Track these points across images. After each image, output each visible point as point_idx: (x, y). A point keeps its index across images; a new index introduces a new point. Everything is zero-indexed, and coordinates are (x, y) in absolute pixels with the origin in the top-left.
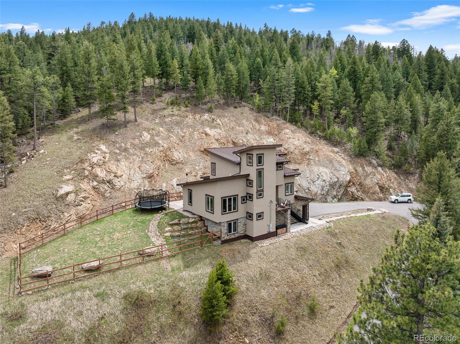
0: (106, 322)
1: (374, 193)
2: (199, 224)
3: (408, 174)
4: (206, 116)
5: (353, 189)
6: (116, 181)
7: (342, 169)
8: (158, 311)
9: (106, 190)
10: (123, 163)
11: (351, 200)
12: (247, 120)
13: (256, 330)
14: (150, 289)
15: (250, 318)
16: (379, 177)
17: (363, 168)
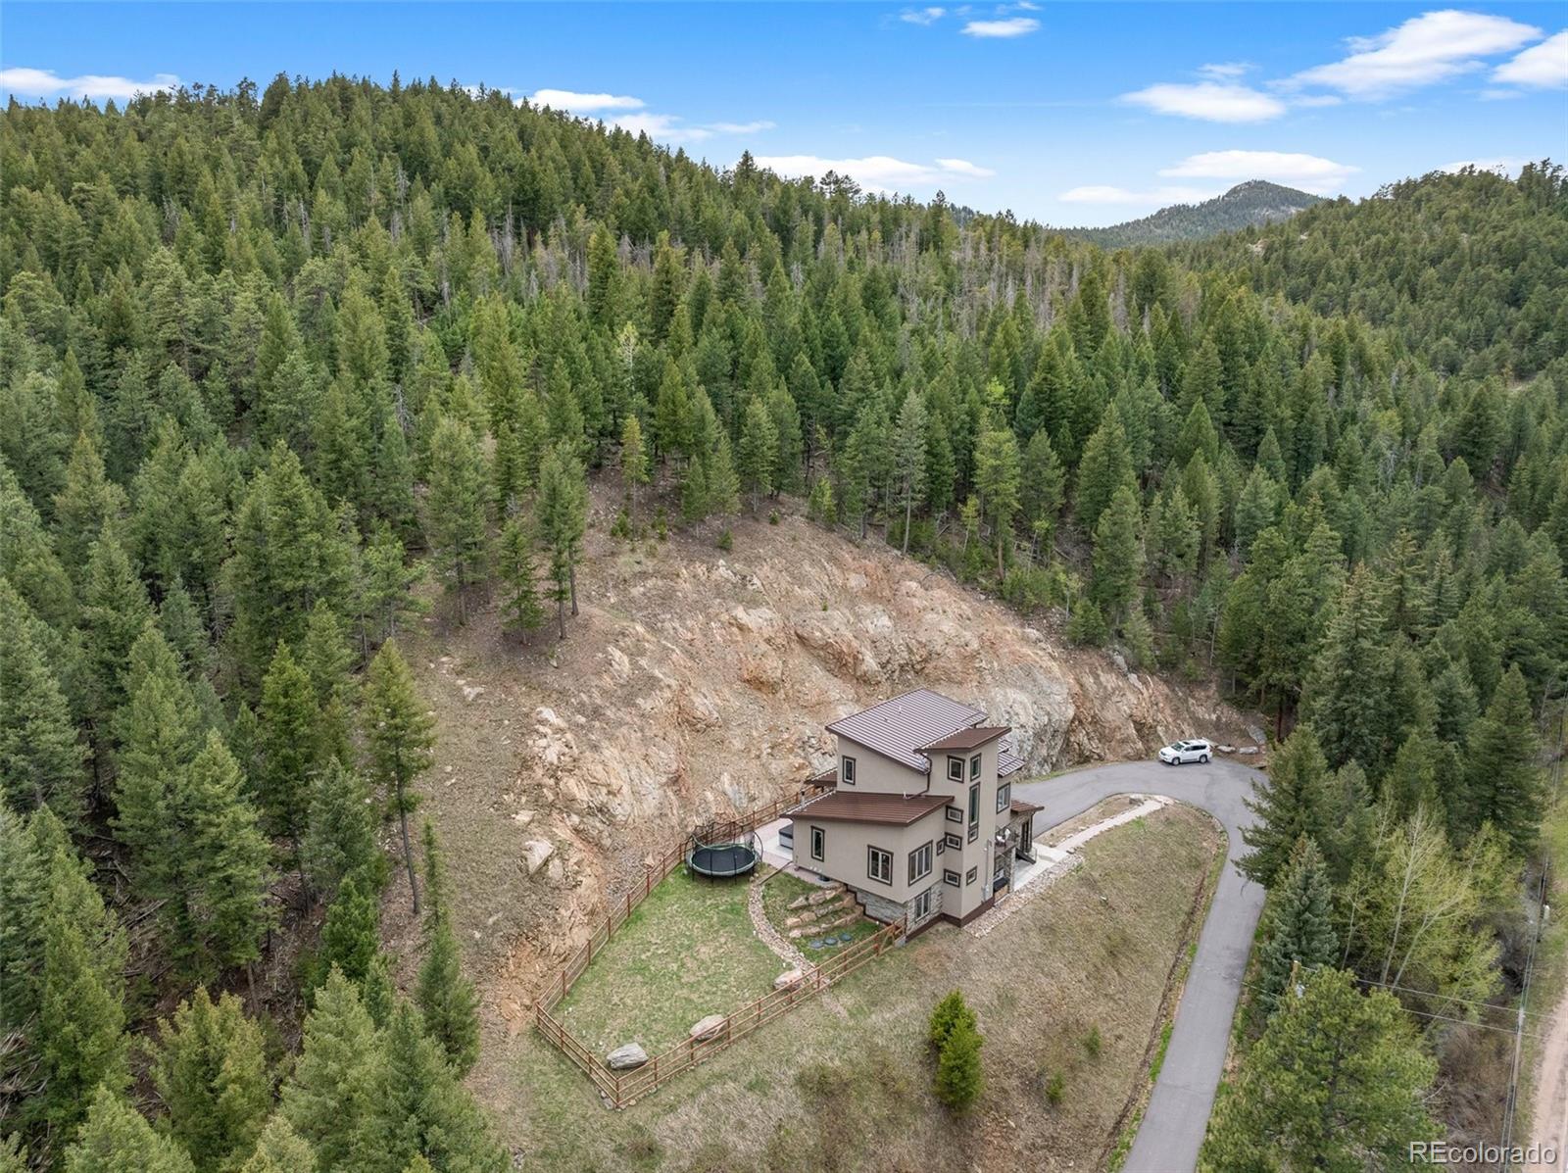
0: (788, 1132)
1: (1124, 741)
2: (848, 900)
3: (1192, 682)
4: (723, 570)
5: (1082, 737)
6: (613, 803)
7: (1056, 688)
8: (861, 1097)
9: (600, 832)
10: (610, 752)
11: (1079, 763)
12: (814, 562)
13: (1019, 1103)
14: (832, 1059)
15: (1006, 1084)
16: (1132, 698)
17: (1097, 677)
